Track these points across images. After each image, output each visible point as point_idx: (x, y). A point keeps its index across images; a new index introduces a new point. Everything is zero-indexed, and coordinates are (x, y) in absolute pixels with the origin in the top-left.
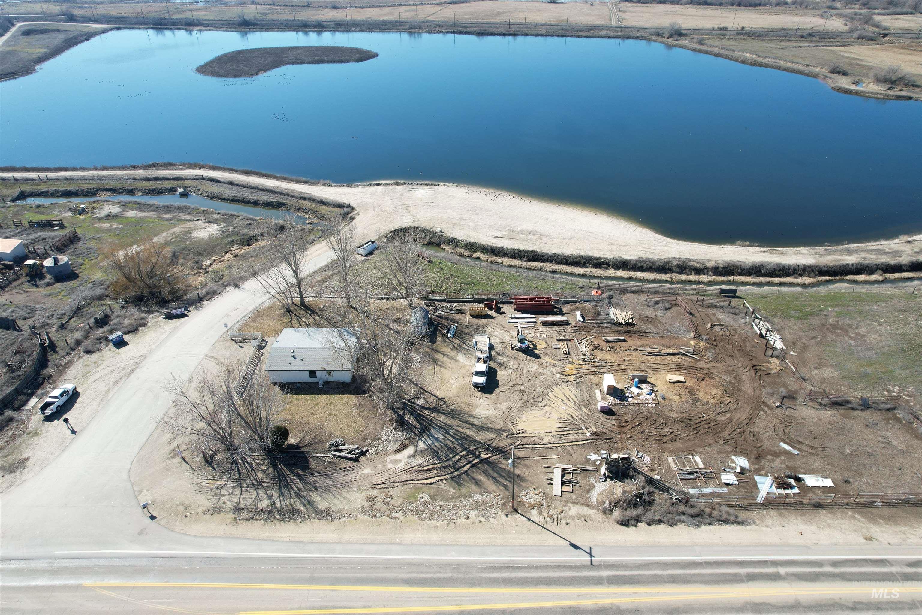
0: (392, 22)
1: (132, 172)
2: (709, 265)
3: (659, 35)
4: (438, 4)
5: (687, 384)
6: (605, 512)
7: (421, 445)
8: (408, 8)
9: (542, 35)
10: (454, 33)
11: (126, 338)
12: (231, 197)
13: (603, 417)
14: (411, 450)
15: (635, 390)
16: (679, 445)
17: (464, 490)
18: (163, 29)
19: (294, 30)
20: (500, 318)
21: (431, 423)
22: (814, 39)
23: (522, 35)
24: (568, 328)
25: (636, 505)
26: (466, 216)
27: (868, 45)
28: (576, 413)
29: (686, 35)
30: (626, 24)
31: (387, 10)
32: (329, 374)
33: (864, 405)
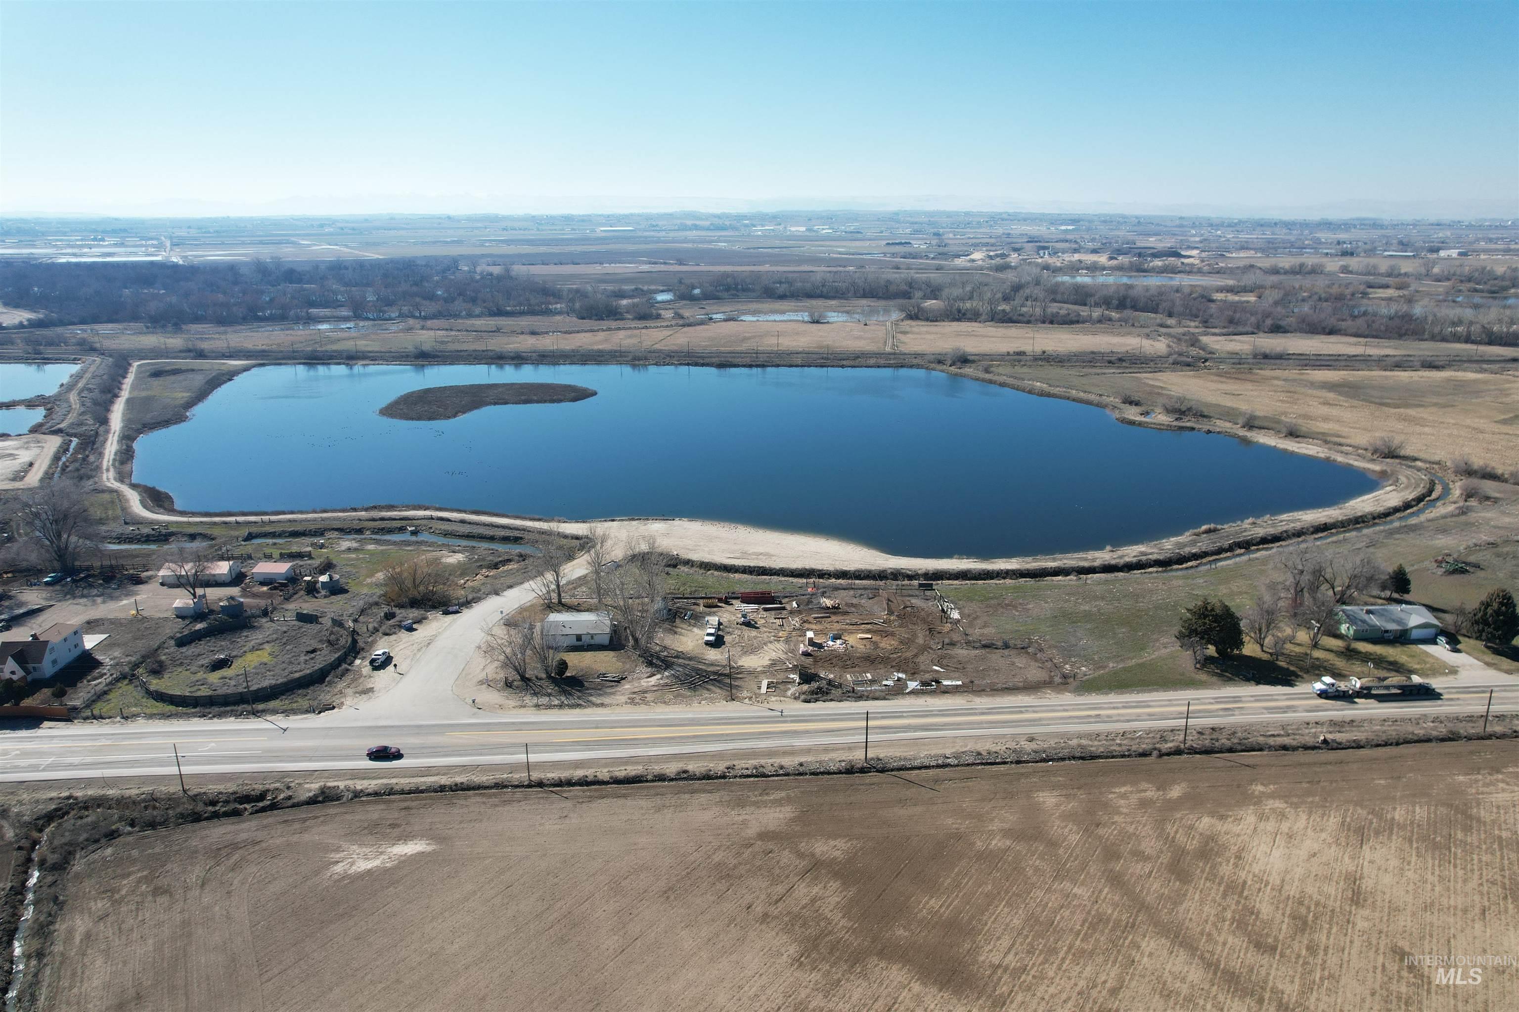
0: (611, 352)
1: (354, 514)
2: (919, 572)
3: (940, 362)
4: (667, 326)
5: (873, 639)
6: (795, 698)
7: (666, 674)
8: (629, 332)
9: (797, 366)
10: (688, 364)
11: (415, 626)
12: (466, 534)
13: (803, 658)
14: (659, 676)
15: (831, 643)
16: (857, 669)
17: (697, 693)
18: (318, 364)
19: (484, 364)
20: (729, 608)
21: (673, 663)
22: (1124, 364)
23: (772, 366)
24: (785, 612)
25: (817, 694)
26: (702, 543)
27: (1182, 371)
28: (783, 656)
29: (973, 362)
30: (903, 349)
31: (601, 335)
32: (592, 638)
33: (1006, 646)
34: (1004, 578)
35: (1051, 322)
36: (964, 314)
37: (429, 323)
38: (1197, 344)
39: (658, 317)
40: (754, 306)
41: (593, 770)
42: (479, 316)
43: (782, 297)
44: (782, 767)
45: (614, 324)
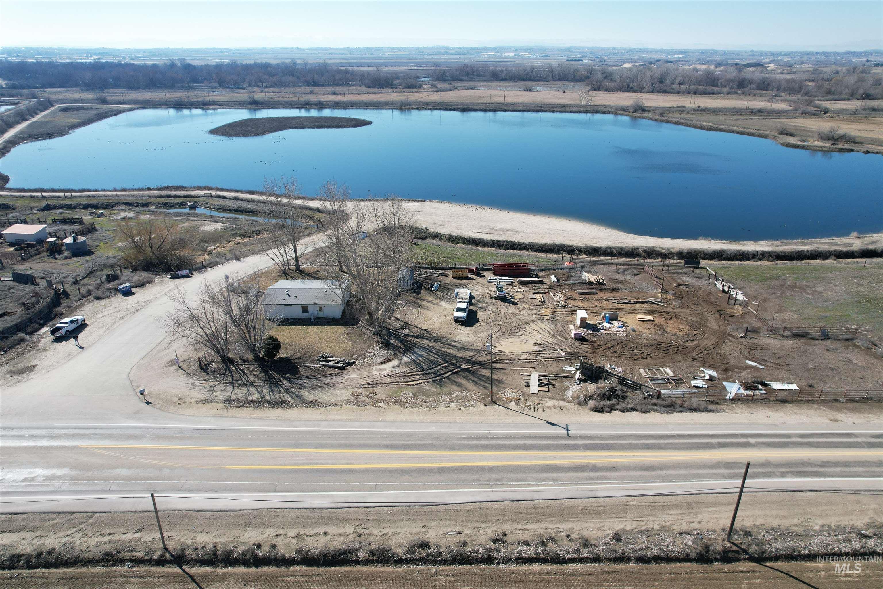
0: (385, 102)
1: (148, 192)
2: (673, 250)
3: (624, 110)
4: (426, 91)
5: (656, 322)
6: (580, 404)
7: (405, 359)
8: (400, 94)
9: (519, 111)
10: (440, 109)
11: (133, 290)
12: (236, 208)
13: (577, 343)
14: (395, 362)
15: (607, 325)
16: (649, 361)
17: (445, 389)
19: (297, 108)
20: (480, 280)
21: (415, 345)
22: (763, 114)
23: (502, 111)
24: (543, 286)
25: (609, 398)
26: (450, 220)
27: (812, 118)
28: (551, 340)
29: (649, 111)
30: (596, 103)
31: (380, 95)
32: (321, 309)
33: (825, 336)
34: (761, 260)
35: (695, 93)
36: (632, 88)
37: (267, 90)
38: (812, 105)
39: (420, 87)
40: (485, 84)
41: (272, 532)
42: (300, 86)
43: (504, 80)
44: (586, 544)
45: (390, 90)
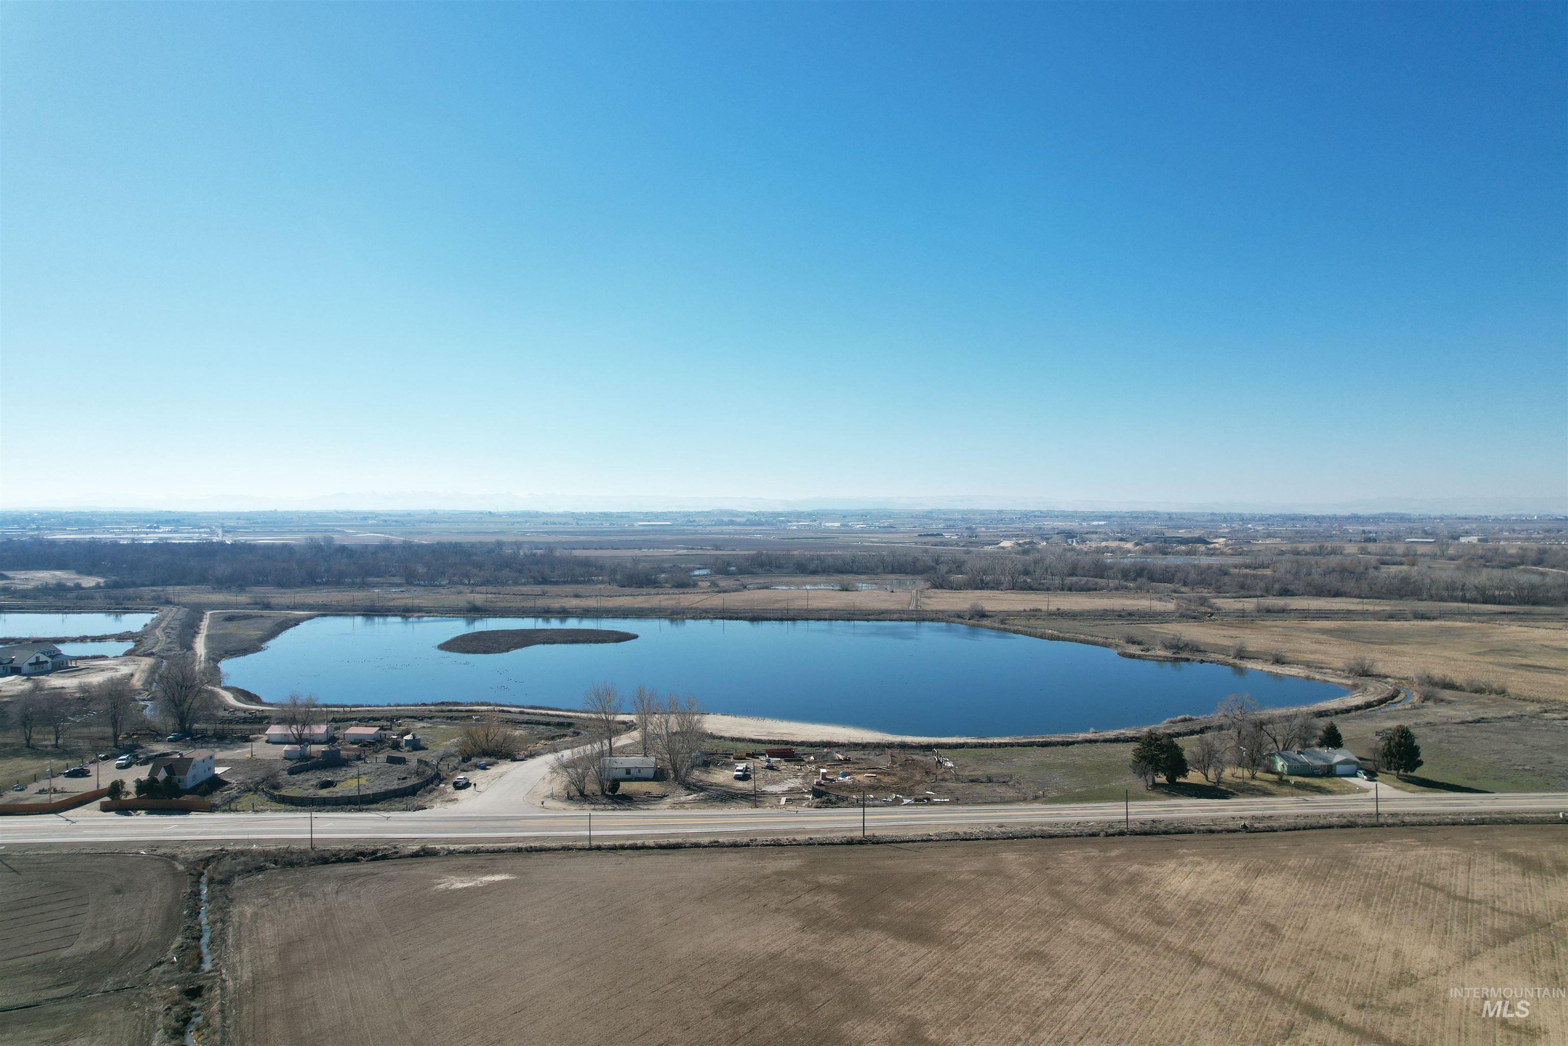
0: (648, 609)
1: (426, 707)
2: (923, 744)
3: (959, 617)
4: (703, 593)
5: (877, 777)
6: (809, 806)
7: (701, 794)
8: (668, 596)
9: (825, 620)
10: (723, 618)
11: (488, 767)
12: (526, 720)
13: (816, 786)
14: (695, 795)
15: (840, 779)
16: (862, 792)
17: (727, 804)
18: (377, 615)
19: (532, 617)
20: (754, 759)
21: (707, 789)
22: (1133, 618)
23: (802, 619)
24: (802, 762)
25: (827, 804)
27: (1188, 622)
28: (800, 786)
29: (991, 616)
30: (926, 608)
31: (640, 599)
32: (639, 771)
33: (990, 780)
35: (1070, 590)
36: (987, 584)
37: (478, 589)
38: (1206, 604)
39: (695, 585)
40: (787, 579)
41: (642, 841)
42: (524, 584)
43: (814, 572)
44: (795, 840)
45: (653, 591)
